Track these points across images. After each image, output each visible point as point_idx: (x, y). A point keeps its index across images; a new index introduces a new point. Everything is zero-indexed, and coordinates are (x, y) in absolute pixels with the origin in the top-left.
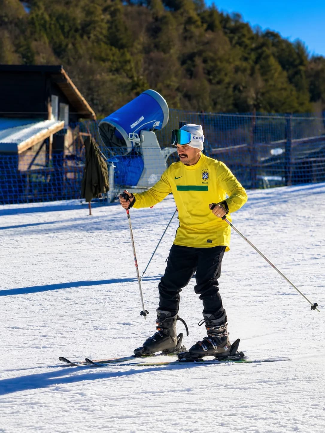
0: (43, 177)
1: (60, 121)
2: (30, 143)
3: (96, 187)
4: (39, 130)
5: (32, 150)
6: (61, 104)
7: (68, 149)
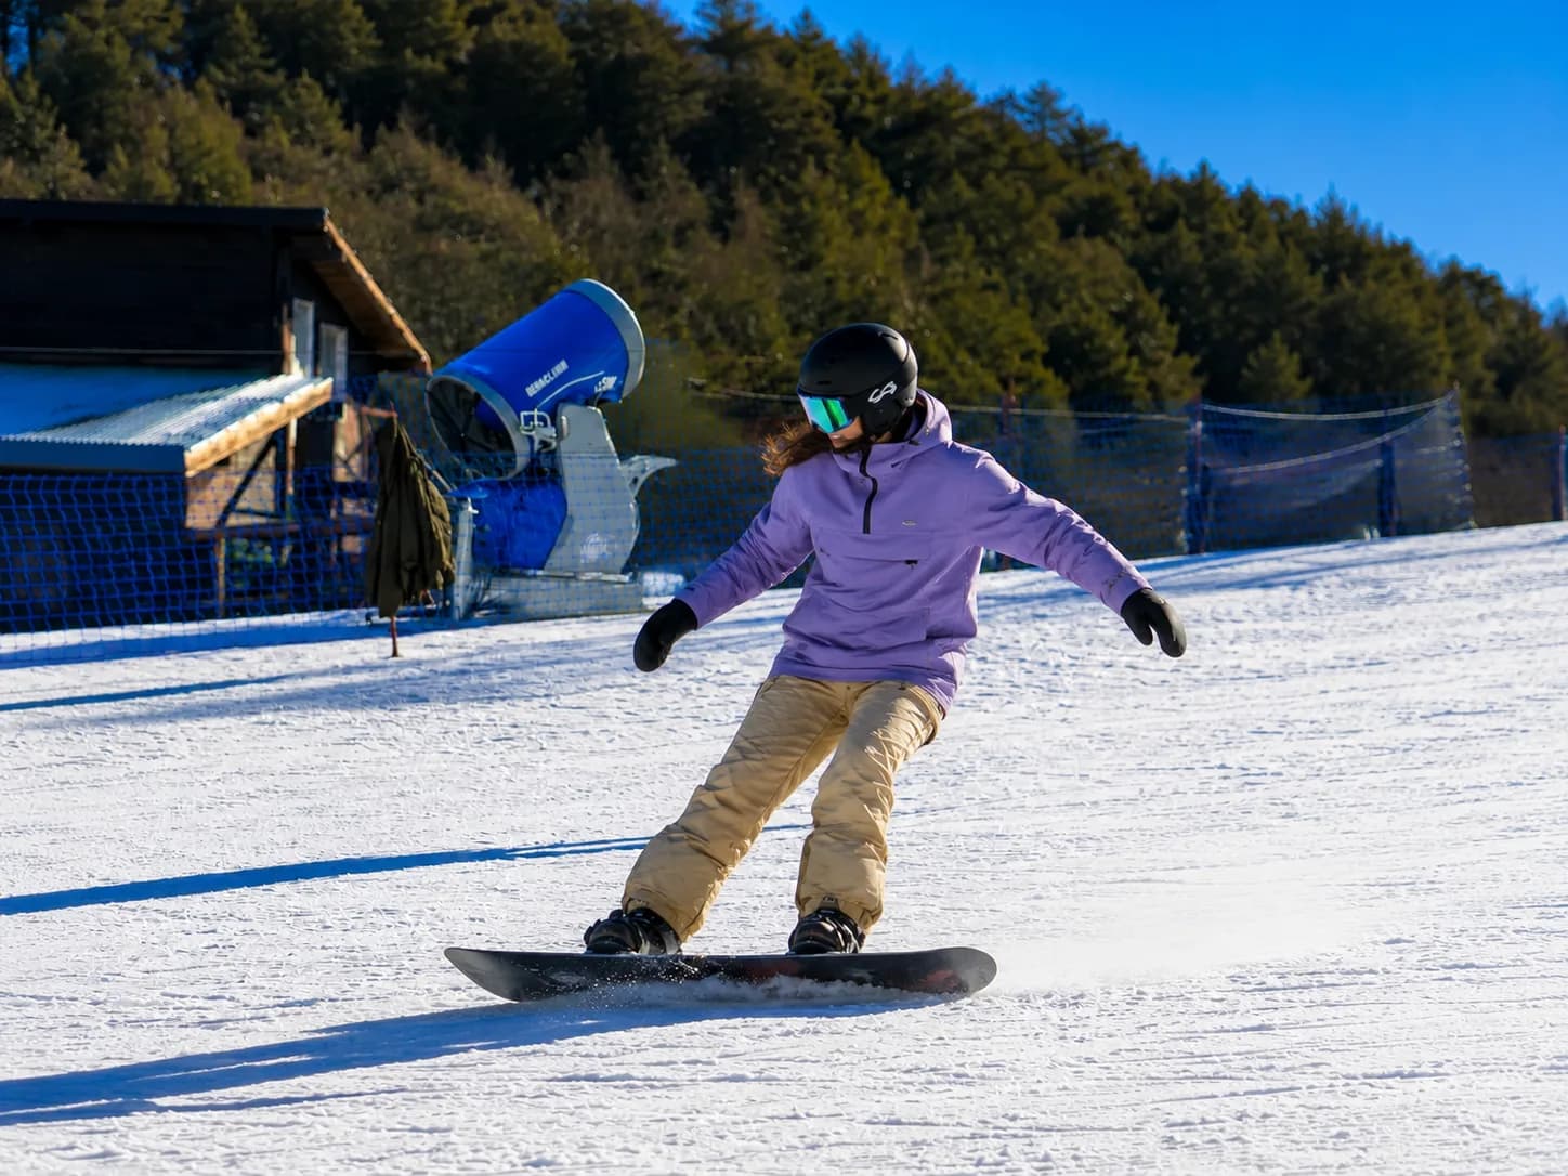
0: (268, 549)
1: (319, 379)
2: (223, 445)
3: (412, 572)
4: (253, 405)
5: (232, 468)
6: (323, 326)
7: (346, 463)
